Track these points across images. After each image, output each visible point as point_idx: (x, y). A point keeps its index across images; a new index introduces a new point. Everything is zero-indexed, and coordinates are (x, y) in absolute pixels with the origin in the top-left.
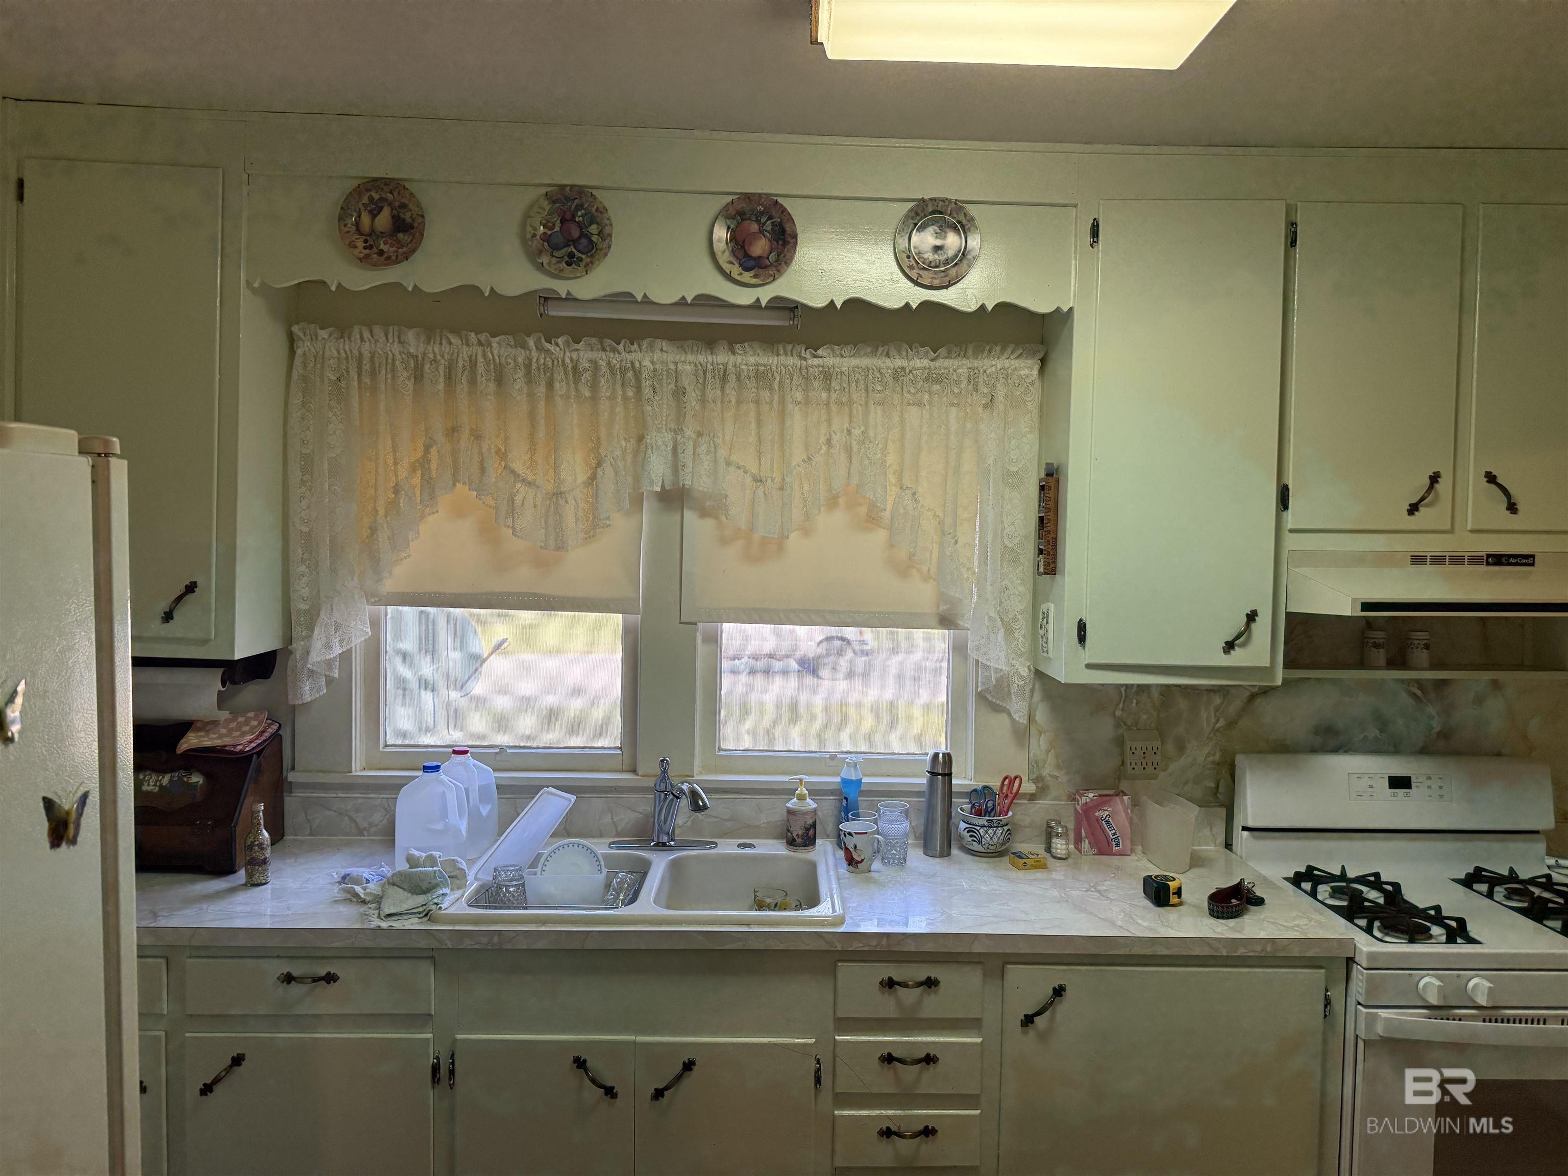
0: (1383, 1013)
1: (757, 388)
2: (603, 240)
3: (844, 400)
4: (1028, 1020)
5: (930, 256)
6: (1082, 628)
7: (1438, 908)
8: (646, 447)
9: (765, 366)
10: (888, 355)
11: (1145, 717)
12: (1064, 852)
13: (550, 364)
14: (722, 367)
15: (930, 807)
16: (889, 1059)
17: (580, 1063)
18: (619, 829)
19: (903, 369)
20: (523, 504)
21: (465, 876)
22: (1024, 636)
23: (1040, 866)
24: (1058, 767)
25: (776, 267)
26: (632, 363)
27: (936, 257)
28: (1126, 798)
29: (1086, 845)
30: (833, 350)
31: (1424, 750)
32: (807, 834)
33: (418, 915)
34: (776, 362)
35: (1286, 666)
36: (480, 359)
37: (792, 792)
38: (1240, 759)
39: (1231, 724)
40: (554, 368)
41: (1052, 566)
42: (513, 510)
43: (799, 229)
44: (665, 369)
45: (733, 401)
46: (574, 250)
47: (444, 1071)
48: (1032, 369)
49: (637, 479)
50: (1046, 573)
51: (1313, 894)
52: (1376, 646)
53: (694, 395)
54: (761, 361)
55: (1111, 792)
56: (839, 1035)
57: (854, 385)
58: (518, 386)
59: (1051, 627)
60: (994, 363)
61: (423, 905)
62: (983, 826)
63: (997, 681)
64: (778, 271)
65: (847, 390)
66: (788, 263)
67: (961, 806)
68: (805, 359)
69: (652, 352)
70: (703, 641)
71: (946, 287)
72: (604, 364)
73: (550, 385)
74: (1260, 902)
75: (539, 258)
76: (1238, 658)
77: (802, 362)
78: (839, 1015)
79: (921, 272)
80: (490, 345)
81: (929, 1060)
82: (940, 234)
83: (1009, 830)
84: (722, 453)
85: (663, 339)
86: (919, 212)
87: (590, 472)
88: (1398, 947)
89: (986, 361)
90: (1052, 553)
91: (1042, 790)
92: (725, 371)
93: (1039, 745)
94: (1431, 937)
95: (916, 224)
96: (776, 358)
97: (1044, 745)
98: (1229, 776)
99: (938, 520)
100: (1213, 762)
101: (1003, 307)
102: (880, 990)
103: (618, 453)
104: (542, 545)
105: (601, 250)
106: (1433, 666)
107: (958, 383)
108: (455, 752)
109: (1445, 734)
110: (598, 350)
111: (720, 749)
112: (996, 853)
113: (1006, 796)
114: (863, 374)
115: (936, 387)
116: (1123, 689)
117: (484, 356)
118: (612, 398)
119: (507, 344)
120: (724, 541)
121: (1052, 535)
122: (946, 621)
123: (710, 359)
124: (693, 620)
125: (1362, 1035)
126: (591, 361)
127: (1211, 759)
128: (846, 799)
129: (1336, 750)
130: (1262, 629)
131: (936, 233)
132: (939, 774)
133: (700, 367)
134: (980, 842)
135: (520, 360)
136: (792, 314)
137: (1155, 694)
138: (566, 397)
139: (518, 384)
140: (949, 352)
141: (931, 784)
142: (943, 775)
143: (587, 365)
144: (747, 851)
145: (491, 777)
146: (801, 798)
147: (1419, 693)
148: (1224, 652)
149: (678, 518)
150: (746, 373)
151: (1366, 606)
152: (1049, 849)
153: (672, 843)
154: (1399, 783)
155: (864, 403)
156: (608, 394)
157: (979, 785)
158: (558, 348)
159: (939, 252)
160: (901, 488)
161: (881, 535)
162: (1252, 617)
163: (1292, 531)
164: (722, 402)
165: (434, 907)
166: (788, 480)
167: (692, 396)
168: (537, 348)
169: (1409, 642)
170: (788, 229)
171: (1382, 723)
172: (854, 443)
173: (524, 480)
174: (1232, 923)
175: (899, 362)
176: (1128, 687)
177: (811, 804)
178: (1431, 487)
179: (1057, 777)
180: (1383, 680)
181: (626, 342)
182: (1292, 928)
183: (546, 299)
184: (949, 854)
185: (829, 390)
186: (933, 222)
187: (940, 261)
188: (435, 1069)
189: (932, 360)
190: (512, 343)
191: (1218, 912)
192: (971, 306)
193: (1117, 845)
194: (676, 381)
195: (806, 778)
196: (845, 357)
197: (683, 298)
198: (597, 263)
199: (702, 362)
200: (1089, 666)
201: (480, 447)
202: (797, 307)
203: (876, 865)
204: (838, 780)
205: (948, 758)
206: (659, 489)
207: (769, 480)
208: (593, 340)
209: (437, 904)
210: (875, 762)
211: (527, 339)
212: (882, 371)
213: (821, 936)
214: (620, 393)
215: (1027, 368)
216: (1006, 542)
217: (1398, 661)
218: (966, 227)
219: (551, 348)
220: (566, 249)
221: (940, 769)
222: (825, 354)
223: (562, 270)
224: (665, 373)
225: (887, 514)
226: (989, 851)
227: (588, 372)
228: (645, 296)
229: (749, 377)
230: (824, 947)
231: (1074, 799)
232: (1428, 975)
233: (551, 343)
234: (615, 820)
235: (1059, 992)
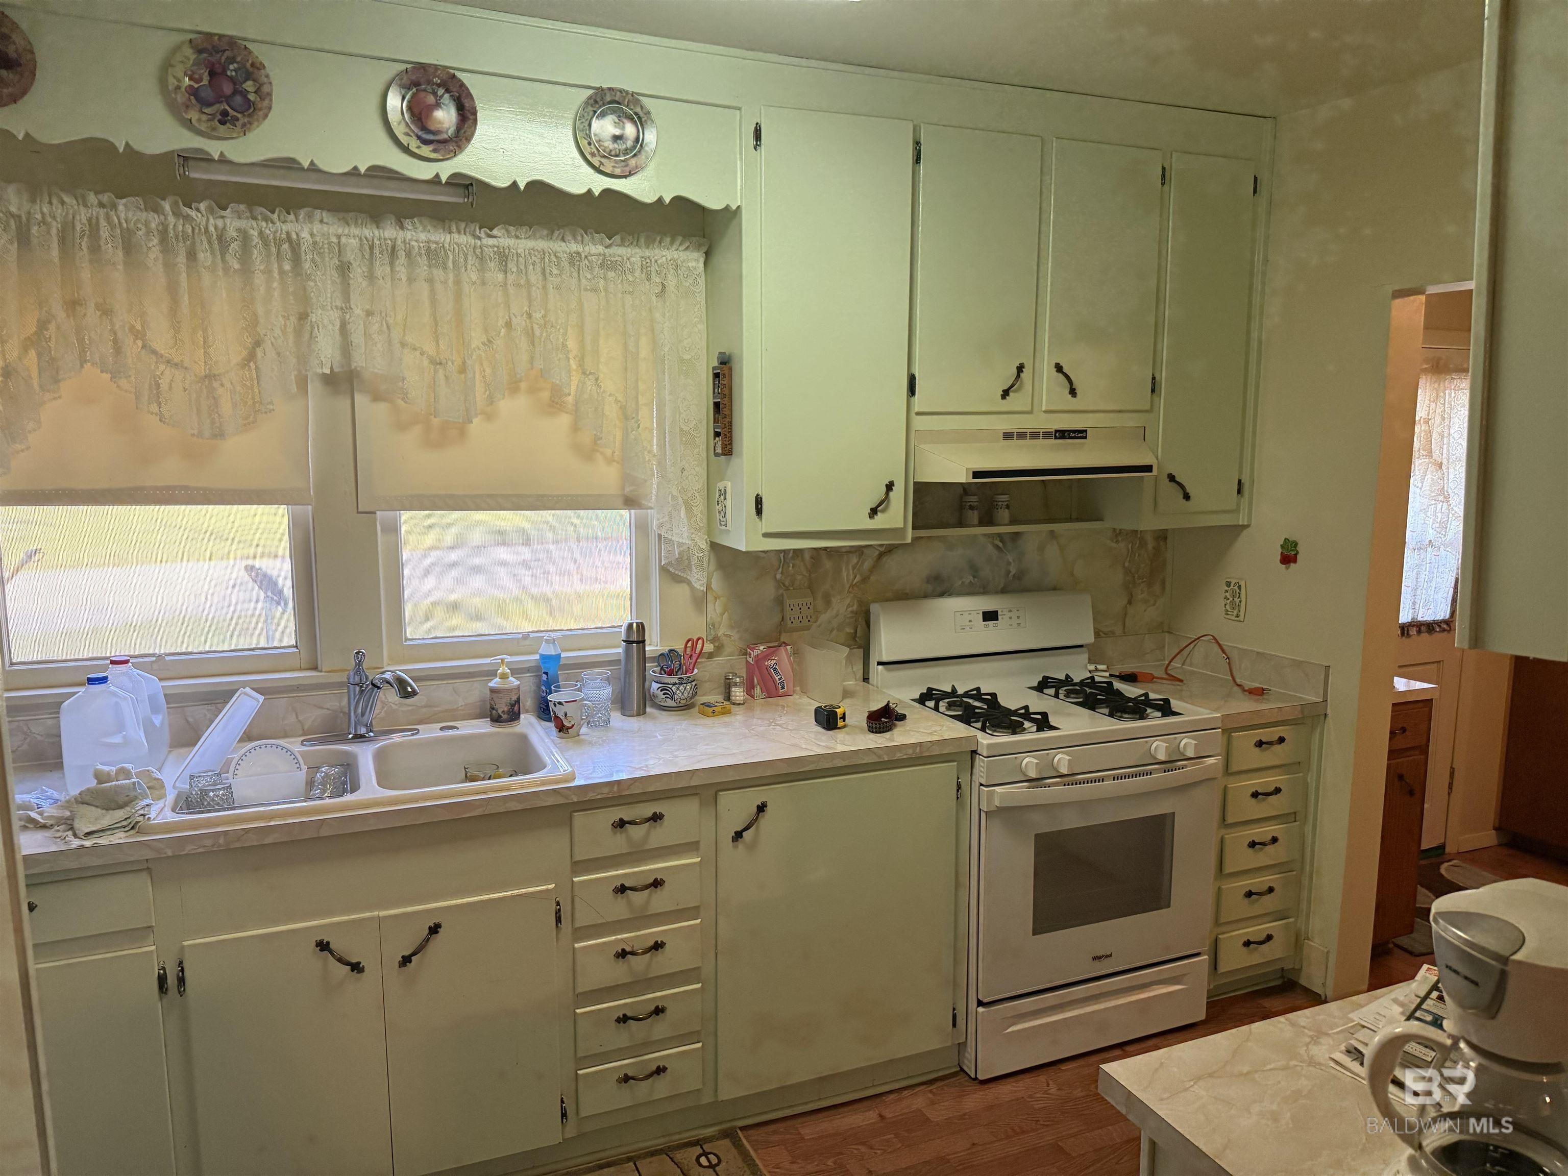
0: (998, 789)
1: (430, 266)
2: (262, 99)
3: (522, 282)
4: (738, 835)
5: (610, 145)
6: (759, 501)
7: (1026, 708)
8: (312, 327)
9: (437, 243)
10: (563, 240)
11: (799, 577)
12: (742, 698)
13: (190, 231)
14: (390, 242)
15: (628, 673)
16: (622, 889)
17: (323, 946)
18: (306, 727)
19: (578, 253)
20: (170, 388)
21: (162, 786)
22: (701, 512)
23: (726, 712)
24: (731, 627)
25: (456, 142)
26: (288, 233)
27: (616, 146)
28: (788, 647)
29: (758, 691)
30: (507, 230)
31: (1004, 591)
32: (513, 709)
33: (123, 829)
34: (448, 240)
35: (913, 528)
36: (103, 223)
37: (493, 674)
38: (874, 608)
39: (865, 580)
40: (196, 237)
41: (729, 447)
42: (158, 395)
43: (479, 105)
44: (326, 242)
45: (404, 279)
46: (227, 108)
47: (171, 981)
48: (697, 261)
49: (303, 359)
50: (724, 454)
51: (936, 708)
52: (971, 508)
53: (359, 270)
54: (433, 238)
55: (776, 644)
56: (575, 877)
57: (531, 267)
58: (152, 256)
59: (728, 503)
60: (664, 254)
61: (126, 819)
62: (674, 684)
63: (679, 554)
64: (459, 147)
65: (524, 272)
66: (468, 140)
67: (652, 669)
68: (480, 238)
69: (311, 223)
70: (382, 530)
71: (625, 177)
72: (256, 234)
73: (192, 255)
74: (902, 717)
75: (186, 112)
76: (880, 522)
77: (477, 241)
78: (578, 858)
79: (603, 160)
80: (114, 207)
81: (657, 884)
82: (619, 124)
83: (696, 685)
84: (396, 335)
85: (322, 209)
86: (598, 100)
87: (245, 353)
88: (1004, 738)
89: (657, 251)
90: (728, 435)
91: (719, 649)
92: (393, 248)
93: (715, 609)
94: (1025, 729)
95: (595, 112)
96: (448, 236)
97: (719, 610)
98: (864, 623)
99: (619, 404)
100: (852, 612)
101: (679, 200)
102: (612, 829)
103: (277, 332)
104: (196, 432)
105: (260, 109)
106: (1013, 522)
107: (632, 271)
108: (113, 662)
109: (1019, 576)
110: (247, 218)
111: (407, 639)
112: (685, 707)
113: (691, 656)
114: (539, 256)
115: (611, 274)
116: (782, 555)
117: (108, 218)
118: (268, 272)
119: (137, 208)
120: (401, 427)
121: (728, 420)
122: (630, 502)
123: (376, 232)
124: (372, 510)
125: (984, 808)
126: (239, 230)
127: (850, 609)
128: (546, 673)
129: (942, 594)
130: (897, 495)
131: (615, 123)
132: (634, 642)
133: (366, 242)
134: (672, 698)
135: (153, 225)
136: (466, 192)
137: (807, 556)
138: (212, 269)
139: (153, 254)
140: (623, 240)
141: (627, 652)
142: (638, 642)
143: (235, 234)
144: (451, 732)
145: (155, 686)
146: (504, 677)
147: (1001, 545)
148: (870, 517)
149: (349, 402)
150: (417, 250)
151: (976, 474)
152: (728, 697)
153: (372, 734)
154: (990, 616)
155: (540, 287)
156: (262, 268)
157: (666, 649)
158: (200, 214)
159: (619, 141)
160: (584, 373)
161: (564, 420)
162: (890, 487)
163: (918, 414)
164: (393, 279)
165: (141, 818)
166: (469, 362)
167: (358, 272)
168: (174, 213)
169: (995, 503)
170: (467, 105)
171: (974, 569)
172: (536, 327)
173: (168, 362)
174: (887, 735)
175: (574, 247)
176: (785, 552)
177: (514, 682)
178: (1018, 376)
179: (730, 636)
180: (975, 535)
181: (280, 211)
182: (931, 734)
183: (186, 159)
184: (644, 713)
185: (505, 272)
186: (614, 111)
187: (619, 150)
188: (162, 980)
189: (606, 247)
190: (142, 207)
191: (876, 728)
192: (649, 198)
193: (783, 688)
194: (339, 256)
195: (508, 659)
196: (521, 239)
197: (355, 168)
198: (256, 123)
199: (368, 236)
200: (766, 535)
201: (111, 322)
202: (472, 185)
203: (584, 730)
204: (537, 657)
205: (641, 627)
206: (328, 371)
207: (450, 363)
208: (242, 207)
209: (144, 815)
210: (573, 638)
211: (163, 203)
212: (558, 254)
213: (558, 793)
214: (276, 266)
215: (694, 260)
216: (683, 427)
217: (987, 520)
218: (643, 119)
219: (193, 214)
220: (217, 106)
221: (634, 638)
222: (500, 234)
223: (214, 129)
224: (326, 246)
225: (570, 399)
226: (680, 705)
227: (235, 243)
228: (312, 163)
229: (420, 255)
230: (561, 801)
231: (745, 654)
232: (1028, 756)
233: (191, 208)
234: (301, 718)
235: (761, 808)
